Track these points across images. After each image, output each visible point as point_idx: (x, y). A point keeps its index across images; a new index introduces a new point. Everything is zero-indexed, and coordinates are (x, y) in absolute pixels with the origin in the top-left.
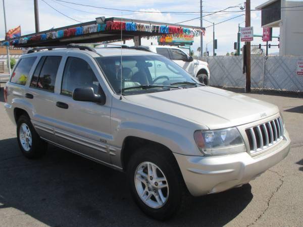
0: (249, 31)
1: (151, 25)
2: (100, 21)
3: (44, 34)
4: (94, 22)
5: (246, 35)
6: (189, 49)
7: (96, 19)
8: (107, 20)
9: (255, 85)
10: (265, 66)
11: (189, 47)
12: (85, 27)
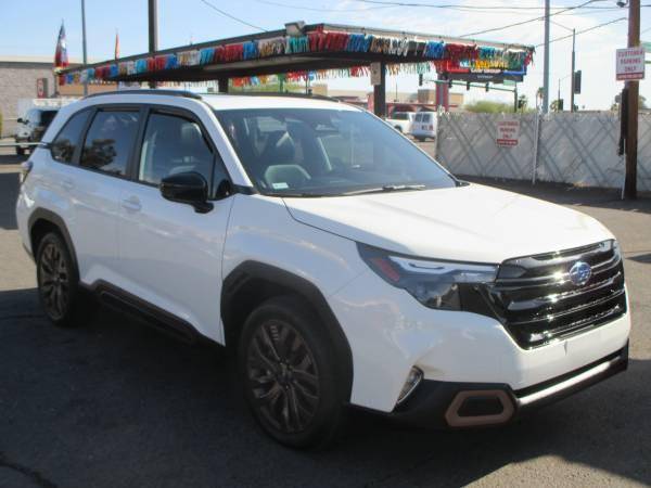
0: (636, 57)
1: (407, 40)
2: (294, 30)
3: (172, 55)
4: (283, 33)
5: (628, 65)
7: (286, 25)
8: (307, 29)
11: (512, 88)
12: (262, 43)
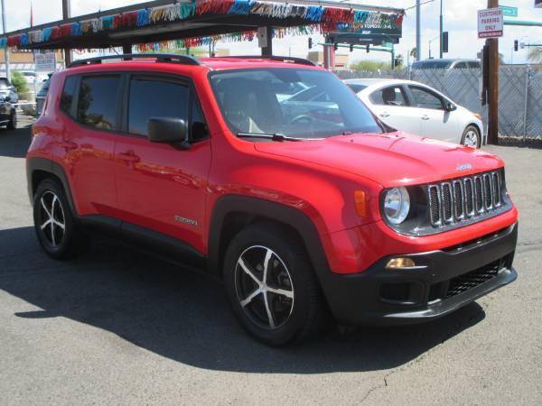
0: (496, 17)
1: (288, 6)
3: (76, 24)
5: (488, 25)
6: (392, 52)
9: (508, 129)
10: (529, 90)
11: (390, 49)
